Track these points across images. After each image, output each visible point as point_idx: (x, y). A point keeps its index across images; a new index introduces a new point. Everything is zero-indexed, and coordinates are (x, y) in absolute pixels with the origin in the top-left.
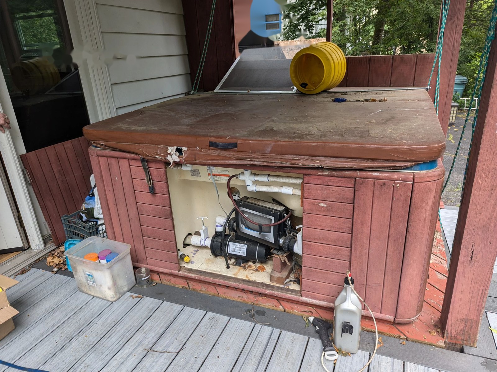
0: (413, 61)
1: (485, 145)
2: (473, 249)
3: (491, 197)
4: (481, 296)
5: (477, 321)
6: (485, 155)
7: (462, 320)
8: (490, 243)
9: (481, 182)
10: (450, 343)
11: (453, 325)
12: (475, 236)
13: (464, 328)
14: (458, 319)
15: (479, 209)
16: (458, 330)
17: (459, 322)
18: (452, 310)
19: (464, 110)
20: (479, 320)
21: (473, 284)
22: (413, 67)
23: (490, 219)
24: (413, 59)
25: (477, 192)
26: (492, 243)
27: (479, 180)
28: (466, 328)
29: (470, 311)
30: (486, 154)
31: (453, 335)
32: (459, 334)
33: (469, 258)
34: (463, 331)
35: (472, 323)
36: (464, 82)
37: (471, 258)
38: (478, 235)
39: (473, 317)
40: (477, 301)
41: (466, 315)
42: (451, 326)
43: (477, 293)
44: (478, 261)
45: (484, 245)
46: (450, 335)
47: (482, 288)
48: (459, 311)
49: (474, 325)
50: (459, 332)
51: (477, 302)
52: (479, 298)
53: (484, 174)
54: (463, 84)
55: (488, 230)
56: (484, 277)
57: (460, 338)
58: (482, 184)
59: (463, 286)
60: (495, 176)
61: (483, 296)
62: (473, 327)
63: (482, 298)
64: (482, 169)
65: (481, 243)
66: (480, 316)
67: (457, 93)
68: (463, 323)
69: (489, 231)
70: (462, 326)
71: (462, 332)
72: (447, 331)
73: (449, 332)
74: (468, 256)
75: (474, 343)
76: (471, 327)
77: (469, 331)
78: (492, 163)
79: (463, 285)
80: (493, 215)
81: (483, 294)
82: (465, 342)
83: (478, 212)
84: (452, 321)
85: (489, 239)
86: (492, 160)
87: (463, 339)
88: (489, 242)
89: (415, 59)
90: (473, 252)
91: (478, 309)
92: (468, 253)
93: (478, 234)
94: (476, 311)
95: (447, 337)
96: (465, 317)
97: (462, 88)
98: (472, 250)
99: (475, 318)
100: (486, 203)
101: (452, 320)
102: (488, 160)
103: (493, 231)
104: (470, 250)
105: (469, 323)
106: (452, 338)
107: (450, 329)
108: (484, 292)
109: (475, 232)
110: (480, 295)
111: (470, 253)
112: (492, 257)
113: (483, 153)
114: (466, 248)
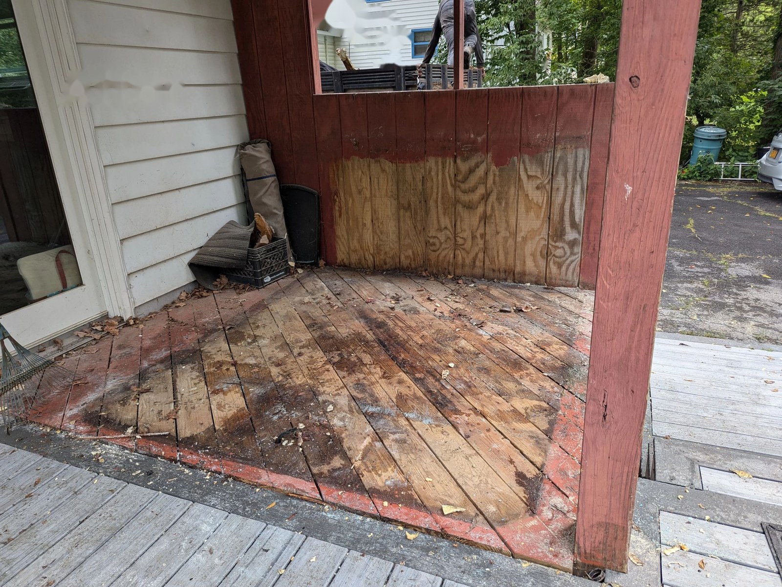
0: (589, 96)
1: (610, 221)
2: (605, 401)
3: (626, 311)
4: (627, 484)
5: (624, 527)
6: (612, 239)
7: (600, 524)
8: (633, 392)
9: (608, 286)
10: (585, 564)
11: (586, 534)
12: (608, 379)
13: (605, 539)
14: (594, 523)
15: (609, 332)
16: (594, 543)
17: (595, 529)
18: (583, 507)
19: (720, 181)
20: (627, 525)
21: (611, 462)
22: (591, 105)
23: (629, 349)
24: (590, 90)
25: (604, 302)
26: (635, 391)
27: (605, 282)
28: (607, 539)
29: (612, 510)
30: (612, 236)
31: (588, 551)
32: (597, 549)
33: (601, 417)
34: (603, 544)
35: (617, 531)
36: (720, 136)
37: (604, 416)
38: (611, 378)
39: (617, 520)
40: (620, 491)
41: (606, 516)
42: (584, 535)
43: (620, 479)
44: (616, 423)
45: (622, 395)
46: (583, 550)
47: (626, 469)
48: (594, 509)
49: (620, 535)
50: (596, 546)
51: (620, 494)
52: (623, 487)
53: (612, 271)
54: (719, 139)
55: (626, 368)
56: (628, 451)
57: (600, 557)
58: (611, 289)
59: (596, 466)
60: (629, 275)
61: (629, 483)
62: (618, 538)
63: (629, 488)
64: (607, 262)
65: (617, 390)
66: (627, 518)
67: (710, 154)
68: (602, 529)
69: (629, 370)
70: (600, 536)
71: (601, 546)
72: (578, 544)
73: (582, 545)
74: (599, 413)
75: (621, 565)
76: (616, 538)
77: (613, 544)
78: (623, 253)
79: (596, 463)
80: (633, 342)
81: (630, 481)
82: (608, 563)
83: (607, 338)
84: (583, 526)
85: (631, 384)
86: (623, 247)
87: (605, 559)
88: (630, 390)
89: (592, 91)
90: (606, 406)
91: (624, 507)
92: (599, 408)
93: (611, 375)
94: (621, 511)
95: (579, 554)
96: (604, 520)
97: (717, 146)
98: (605, 404)
99: (620, 521)
100: (619, 322)
101: (585, 525)
102: (616, 246)
103: (636, 371)
104: (601, 403)
105: (611, 531)
106: (587, 555)
107: (582, 539)
108: (630, 477)
109: (606, 371)
110: (624, 482)
111: (602, 409)
112: (638, 416)
113: (607, 234)
114: (594, 400)
